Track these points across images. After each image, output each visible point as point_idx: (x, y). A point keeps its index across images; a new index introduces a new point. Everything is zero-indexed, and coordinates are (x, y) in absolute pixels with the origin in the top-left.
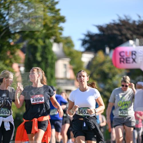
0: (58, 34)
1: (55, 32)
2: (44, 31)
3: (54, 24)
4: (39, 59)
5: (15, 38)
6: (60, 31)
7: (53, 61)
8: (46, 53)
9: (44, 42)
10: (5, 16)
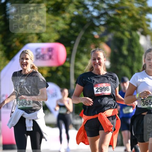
0: (145, 26)
1: (143, 24)
2: (131, 23)
3: (142, 16)
4: (125, 52)
5: (100, 31)
6: (148, 23)
7: (141, 55)
8: (133, 46)
9: (131, 35)
10: (88, 7)
